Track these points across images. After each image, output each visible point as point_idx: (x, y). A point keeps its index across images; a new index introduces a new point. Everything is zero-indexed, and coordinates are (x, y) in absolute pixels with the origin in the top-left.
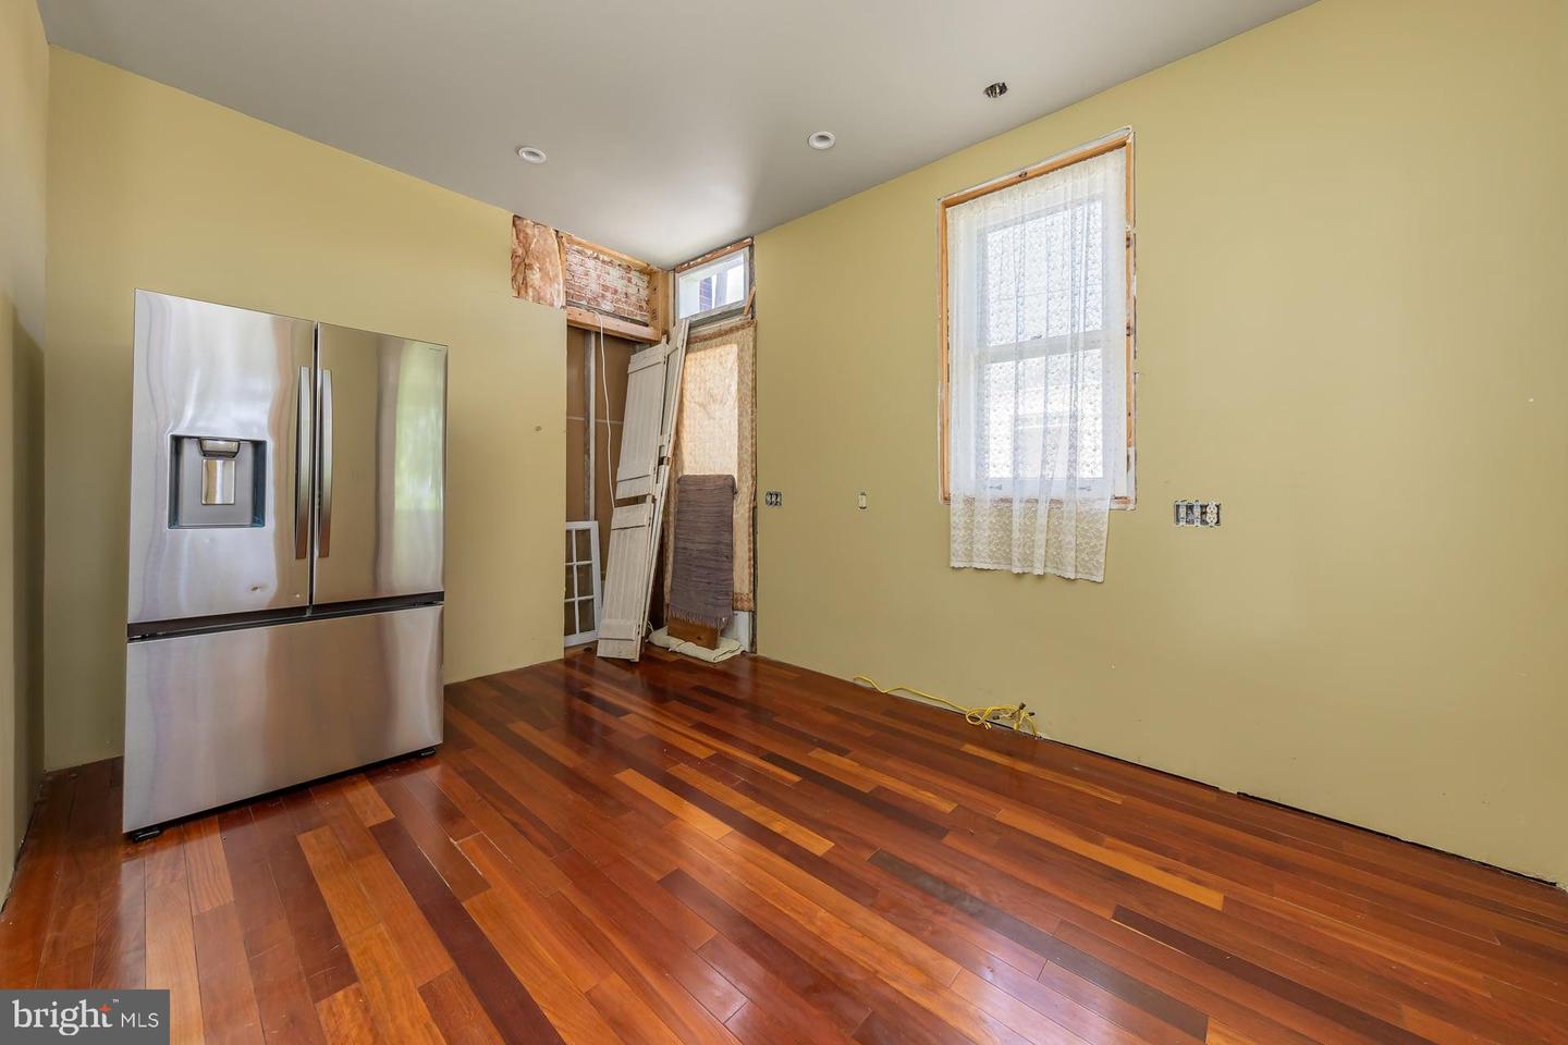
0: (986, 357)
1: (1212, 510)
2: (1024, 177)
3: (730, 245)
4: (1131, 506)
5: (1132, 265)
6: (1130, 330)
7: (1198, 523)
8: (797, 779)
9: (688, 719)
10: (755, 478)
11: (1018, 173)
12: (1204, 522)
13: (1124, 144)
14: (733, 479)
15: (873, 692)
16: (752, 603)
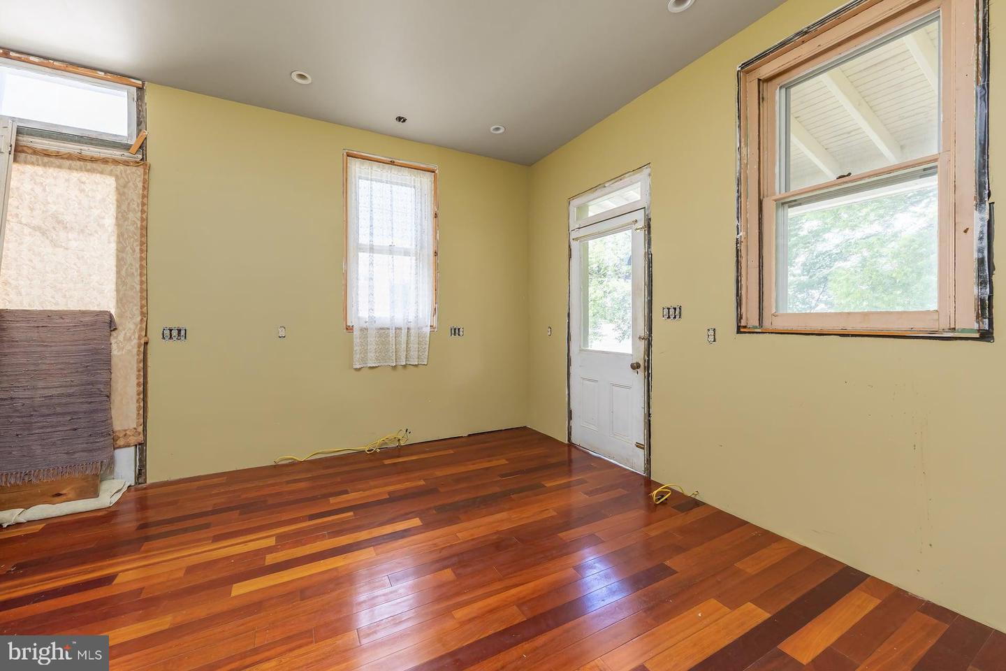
0: (360, 248)
1: (461, 330)
2: (392, 163)
3: (106, 72)
4: (436, 330)
5: (437, 227)
6: (436, 254)
7: (457, 335)
8: (351, 514)
9: (204, 539)
10: (144, 315)
11: (390, 160)
12: (459, 335)
13: (434, 172)
14: (111, 316)
15: (294, 464)
16: (142, 435)
